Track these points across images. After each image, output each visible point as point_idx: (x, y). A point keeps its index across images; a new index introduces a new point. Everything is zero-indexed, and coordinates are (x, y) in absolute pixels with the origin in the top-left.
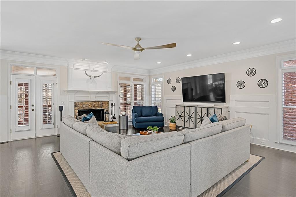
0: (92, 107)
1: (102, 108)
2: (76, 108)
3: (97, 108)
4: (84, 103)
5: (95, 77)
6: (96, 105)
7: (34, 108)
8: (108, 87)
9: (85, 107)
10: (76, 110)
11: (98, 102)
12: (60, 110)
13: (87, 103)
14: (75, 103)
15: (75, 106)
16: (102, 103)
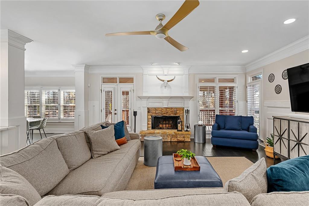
0: (165, 113)
1: (176, 115)
2: (149, 114)
3: (170, 115)
4: (157, 109)
5: (168, 81)
6: (170, 112)
7: (116, 112)
8: (184, 92)
9: (158, 113)
10: (149, 116)
11: (172, 108)
12: (134, 115)
13: (160, 109)
14: (148, 108)
15: (148, 112)
16: (176, 109)
